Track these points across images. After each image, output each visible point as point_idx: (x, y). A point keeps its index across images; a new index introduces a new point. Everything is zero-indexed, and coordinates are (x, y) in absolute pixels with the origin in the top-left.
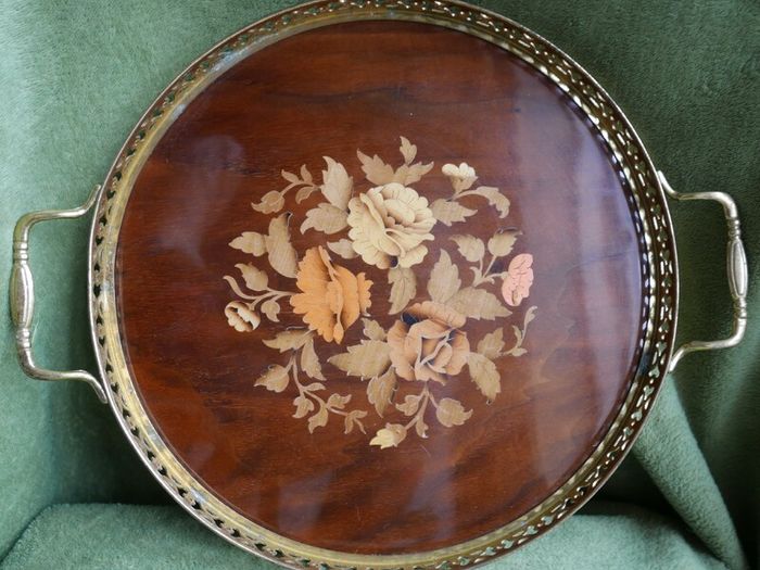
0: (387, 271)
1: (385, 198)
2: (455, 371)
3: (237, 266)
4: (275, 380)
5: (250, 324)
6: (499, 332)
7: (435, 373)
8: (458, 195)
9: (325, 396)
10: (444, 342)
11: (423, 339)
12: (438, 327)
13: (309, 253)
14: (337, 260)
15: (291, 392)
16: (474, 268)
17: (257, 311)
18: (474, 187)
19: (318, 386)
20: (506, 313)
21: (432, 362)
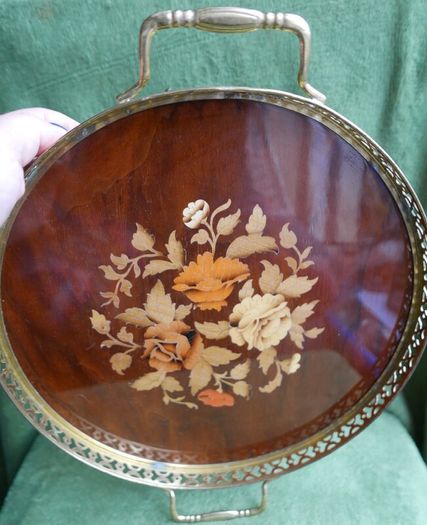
0: (228, 320)
1: (282, 319)
2: (152, 364)
3: (239, 211)
4: (142, 240)
5: (190, 220)
6: (180, 389)
7: (151, 351)
8: (278, 363)
9: (130, 277)
10: (173, 356)
11: (175, 345)
12: (185, 353)
13: (245, 267)
14: (238, 286)
15: (132, 253)
16: (226, 373)
17: (201, 226)
18: (283, 373)
19: (137, 273)
20: (194, 392)
21: (159, 350)
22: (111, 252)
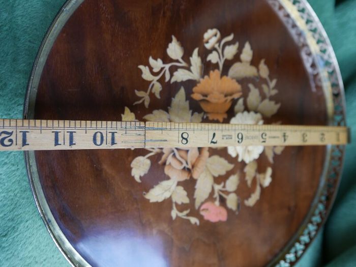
2: (167, 171)
3: (238, 43)
4: (174, 50)
5: (207, 42)
7: (167, 157)
8: (257, 176)
9: (162, 80)
10: (185, 164)
11: (187, 151)
12: (194, 160)
13: (239, 87)
14: (234, 102)
15: (166, 59)
16: (222, 184)
17: (214, 49)
18: (261, 185)
19: (167, 77)
20: (197, 204)
21: (174, 156)
22: (150, 54)
